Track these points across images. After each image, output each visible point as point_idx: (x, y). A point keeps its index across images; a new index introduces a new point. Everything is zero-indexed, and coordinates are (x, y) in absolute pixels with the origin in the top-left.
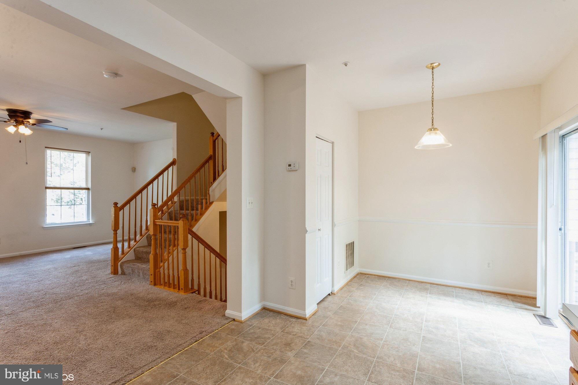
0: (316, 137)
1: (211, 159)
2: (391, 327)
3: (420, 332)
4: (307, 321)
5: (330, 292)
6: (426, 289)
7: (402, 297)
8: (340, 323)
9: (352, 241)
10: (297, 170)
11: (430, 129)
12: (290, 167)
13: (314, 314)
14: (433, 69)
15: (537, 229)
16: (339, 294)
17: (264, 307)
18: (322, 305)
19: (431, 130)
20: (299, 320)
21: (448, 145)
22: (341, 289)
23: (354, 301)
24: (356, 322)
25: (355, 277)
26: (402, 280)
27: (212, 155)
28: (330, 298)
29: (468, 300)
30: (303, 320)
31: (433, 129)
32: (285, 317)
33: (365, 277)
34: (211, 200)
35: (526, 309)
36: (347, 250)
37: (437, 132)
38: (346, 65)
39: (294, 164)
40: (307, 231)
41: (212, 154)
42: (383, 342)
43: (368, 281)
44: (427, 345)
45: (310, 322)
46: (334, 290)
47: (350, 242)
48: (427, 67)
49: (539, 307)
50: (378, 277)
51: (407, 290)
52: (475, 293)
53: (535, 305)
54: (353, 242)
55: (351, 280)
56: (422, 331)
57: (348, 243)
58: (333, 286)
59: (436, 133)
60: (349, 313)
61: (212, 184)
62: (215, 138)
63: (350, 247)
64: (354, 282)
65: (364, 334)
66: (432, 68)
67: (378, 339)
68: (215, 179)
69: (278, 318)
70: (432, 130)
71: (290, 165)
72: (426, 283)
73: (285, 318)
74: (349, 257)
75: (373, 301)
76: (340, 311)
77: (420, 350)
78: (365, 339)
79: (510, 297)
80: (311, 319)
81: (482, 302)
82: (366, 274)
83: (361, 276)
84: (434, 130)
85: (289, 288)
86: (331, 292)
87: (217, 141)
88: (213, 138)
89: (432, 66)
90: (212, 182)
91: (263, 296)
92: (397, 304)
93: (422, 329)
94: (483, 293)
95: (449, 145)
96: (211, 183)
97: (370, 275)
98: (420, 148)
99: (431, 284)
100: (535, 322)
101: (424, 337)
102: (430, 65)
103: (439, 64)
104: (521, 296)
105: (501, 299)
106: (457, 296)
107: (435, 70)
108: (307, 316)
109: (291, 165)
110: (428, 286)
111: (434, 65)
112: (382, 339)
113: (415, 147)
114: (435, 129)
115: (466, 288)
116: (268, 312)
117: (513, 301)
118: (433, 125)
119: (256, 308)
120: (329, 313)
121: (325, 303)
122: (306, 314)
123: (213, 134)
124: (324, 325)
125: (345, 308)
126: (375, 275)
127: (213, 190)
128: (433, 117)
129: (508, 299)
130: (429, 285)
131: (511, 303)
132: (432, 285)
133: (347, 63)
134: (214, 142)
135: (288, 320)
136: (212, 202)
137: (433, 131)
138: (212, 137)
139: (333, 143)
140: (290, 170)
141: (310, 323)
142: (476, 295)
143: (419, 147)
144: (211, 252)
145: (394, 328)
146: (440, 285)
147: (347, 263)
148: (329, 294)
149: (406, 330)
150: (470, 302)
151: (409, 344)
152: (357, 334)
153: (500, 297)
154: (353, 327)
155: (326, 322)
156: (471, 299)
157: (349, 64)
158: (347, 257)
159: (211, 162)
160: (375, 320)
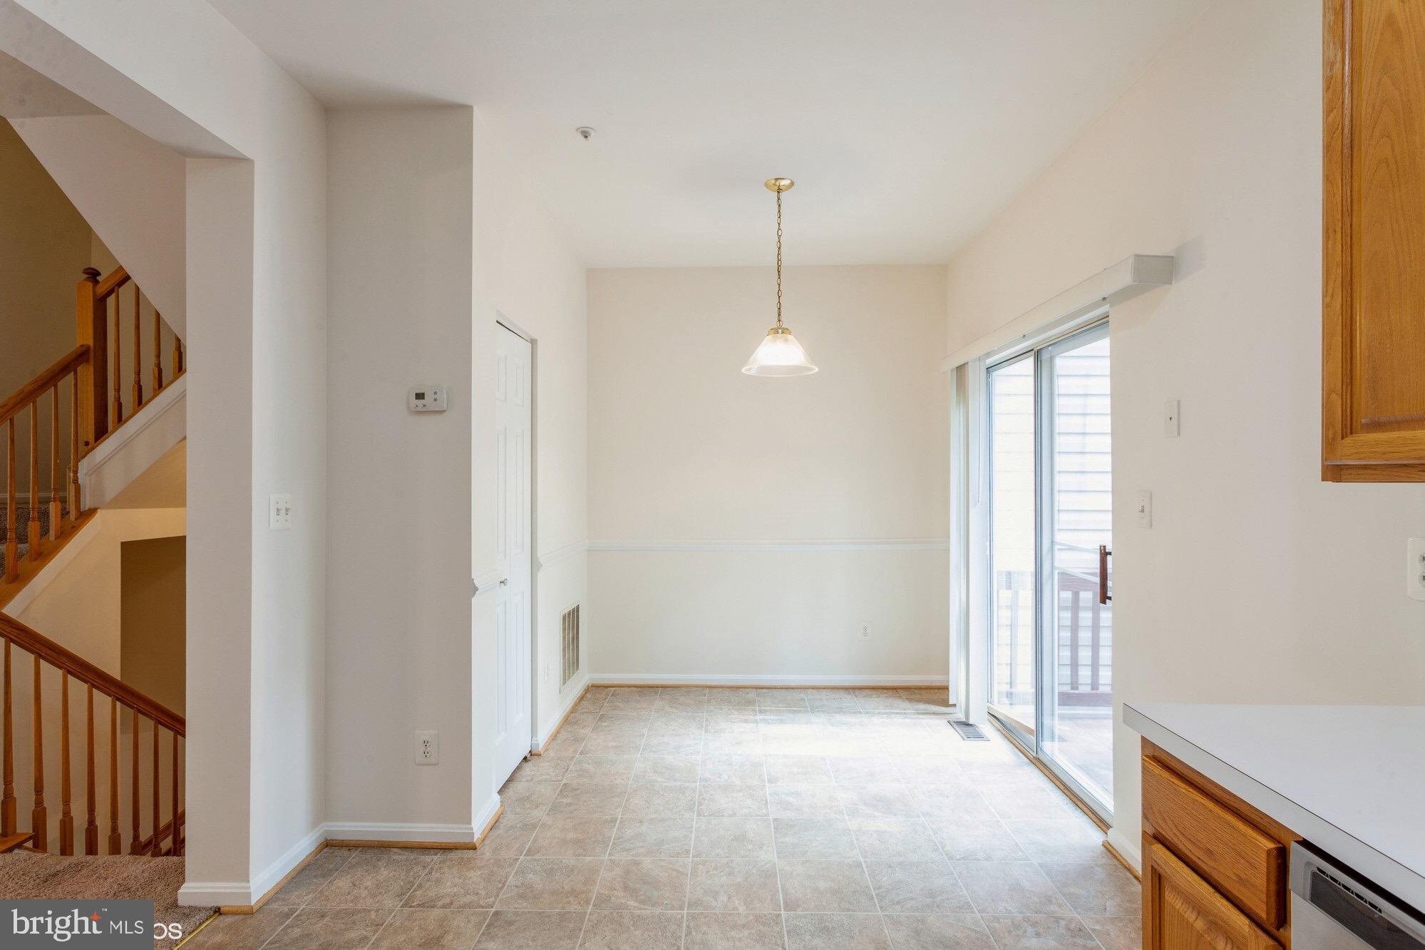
0: (498, 322)
1: (87, 361)
2: (699, 815)
3: (764, 811)
4: (478, 851)
5: (526, 753)
6: (750, 703)
7: (706, 731)
8: (571, 835)
9: (575, 606)
10: (445, 411)
11: (775, 328)
12: (420, 402)
13: (494, 826)
14: (779, 192)
15: (949, 550)
16: (552, 753)
17: (327, 840)
18: (510, 792)
19: (776, 331)
20: (454, 855)
21: (810, 369)
22: (555, 737)
23: (596, 763)
24: (614, 821)
25: (582, 698)
26: (696, 689)
27: (89, 347)
28: (528, 768)
29: (835, 712)
30: (466, 851)
31: (780, 331)
32: (404, 857)
33: (607, 695)
34: (87, 503)
35: (934, 714)
36: (564, 629)
37: (790, 337)
38: (586, 137)
39: (435, 393)
40: (476, 589)
41: (91, 344)
42: (691, 859)
43: (617, 704)
44: (787, 839)
45: (486, 853)
46: (538, 744)
47: (571, 608)
48: (766, 185)
49: (955, 705)
50: (639, 689)
51: (711, 711)
52: (842, 694)
53: (945, 703)
54: (578, 607)
55: (574, 710)
56: (769, 807)
57: (566, 611)
58: (534, 732)
59: (786, 340)
60: (590, 800)
61: (89, 447)
62: (102, 289)
63: (572, 620)
64: (583, 713)
65: (642, 850)
66: (777, 188)
67: (679, 854)
68: (101, 432)
69: (380, 863)
70: (778, 333)
71: (420, 396)
72: (745, 687)
73: (407, 860)
74: (569, 649)
75: (641, 754)
76: (565, 800)
77: (776, 857)
78: (647, 863)
79: (901, 692)
80: (487, 842)
81: (861, 713)
82: (607, 687)
83: (595, 691)
84: (783, 333)
85: (419, 765)
86: (530, 752)
87: (111, 301)
88: (94, 288)
89: (778, 184)
90: (91, 438)
91: (324, 805)
92: (698, 752)
93: (767, 802)
94: (857, 692)
95: (814, 369)
96: (87, 444)
97: (618, 687)
98: (753, 372)
99: (757, 688)
100: (952, 736)
101: (775, 820)
102: (773, 182)
103: (792, 184)
104: (920, 688)
105: (890, 701)
106: (813, 709)
107: (783, 195)
108: (477, 836)
109: (423, 394)
110: (752, 695)
111: (783, 183)
112: (688, 851)
113: (743, 370)
114: (785, 331)
115: (825, 688)
116: (344, 852)
117: (910, 700)
118: (779, 321)
119: (302, 847)
120: (536, 813)
121: (520, 787)
122: (474, 831)
123: (93, 275)
124: (529, 853)
125: (576, 790)
126: (629, 686)
127: (98, 469)
128: (779, 302)
129: (900, 697)
130: (754, 690)
131: (907, 704)
132: (759, 690)
133: (590, 131)
134: (100, 303)
135: (417, 864)
136: (92, 512)
137: (780, 335)
138: (90, 285)
139: (533, 342)
140: (419, 409)
141: (488, 855)
142: (848, 700)
143: (750, 369)
144: (93, 686)
145: (706, 814)
146: (776, 688)
147: (564, 664)
148: (525, 758)
149: (734, 814)
150: (838, 717)
151: (750, 847)
152: (625, 853)
153: (887, 695)
154: (610, 838)
155: (534, 841)
156: (840, 710)
157: (593, 134)
158: (564, 650)
159: (86, 373)
160: (659, 804)
